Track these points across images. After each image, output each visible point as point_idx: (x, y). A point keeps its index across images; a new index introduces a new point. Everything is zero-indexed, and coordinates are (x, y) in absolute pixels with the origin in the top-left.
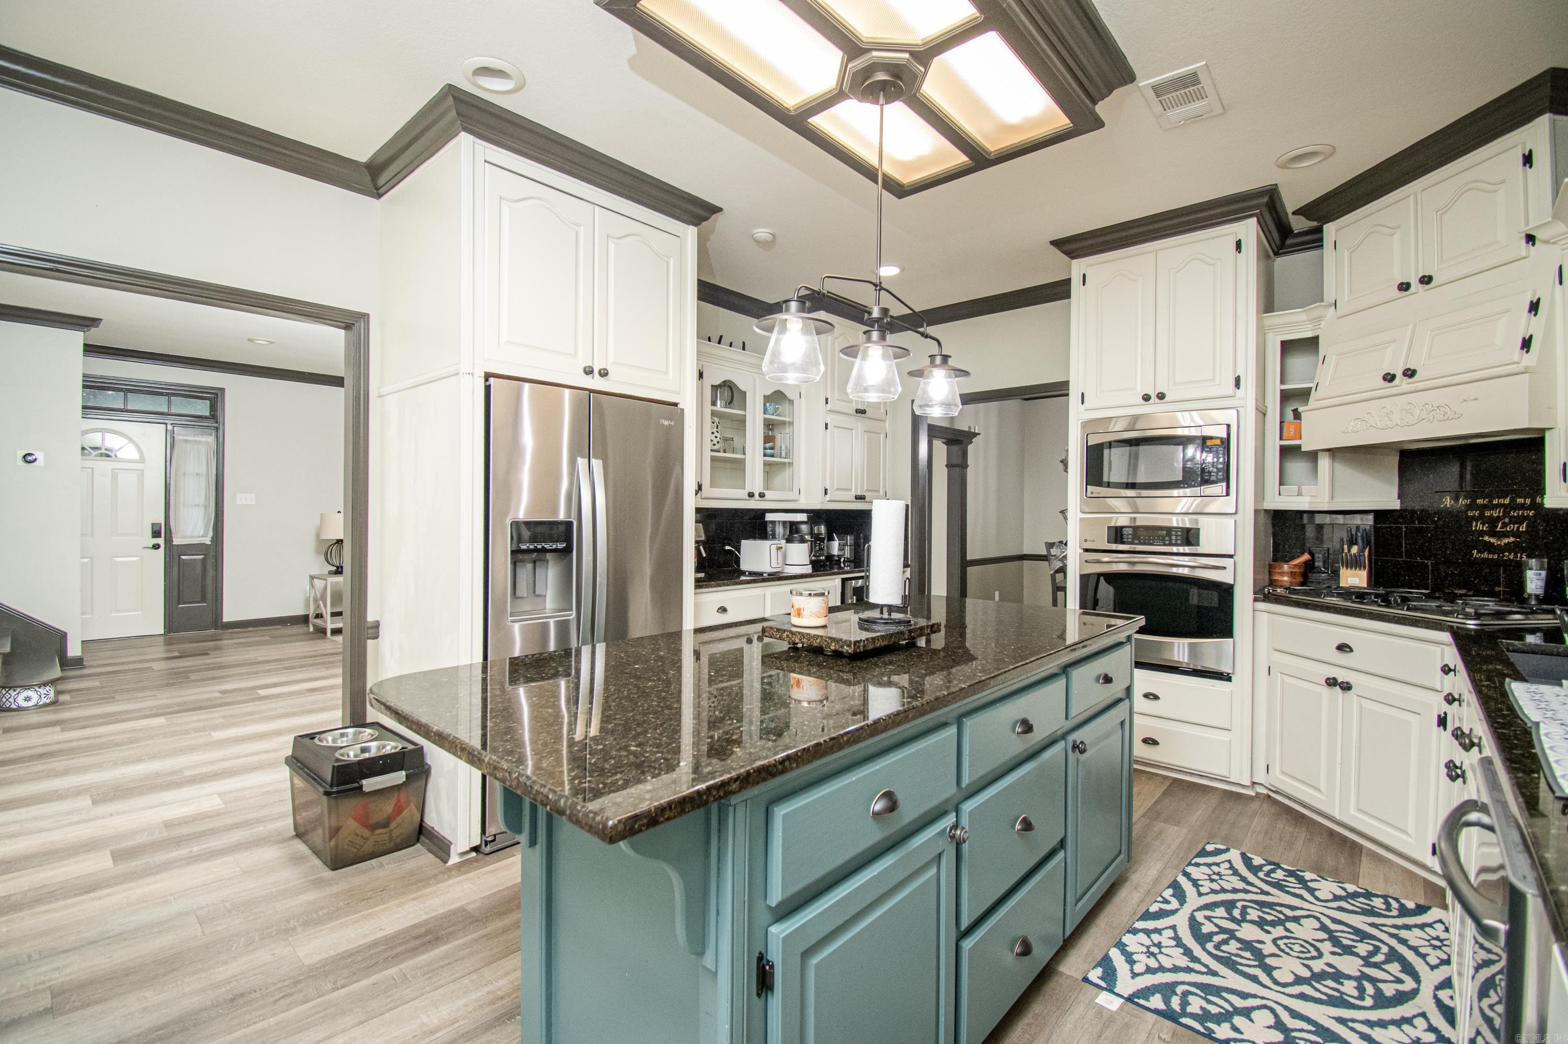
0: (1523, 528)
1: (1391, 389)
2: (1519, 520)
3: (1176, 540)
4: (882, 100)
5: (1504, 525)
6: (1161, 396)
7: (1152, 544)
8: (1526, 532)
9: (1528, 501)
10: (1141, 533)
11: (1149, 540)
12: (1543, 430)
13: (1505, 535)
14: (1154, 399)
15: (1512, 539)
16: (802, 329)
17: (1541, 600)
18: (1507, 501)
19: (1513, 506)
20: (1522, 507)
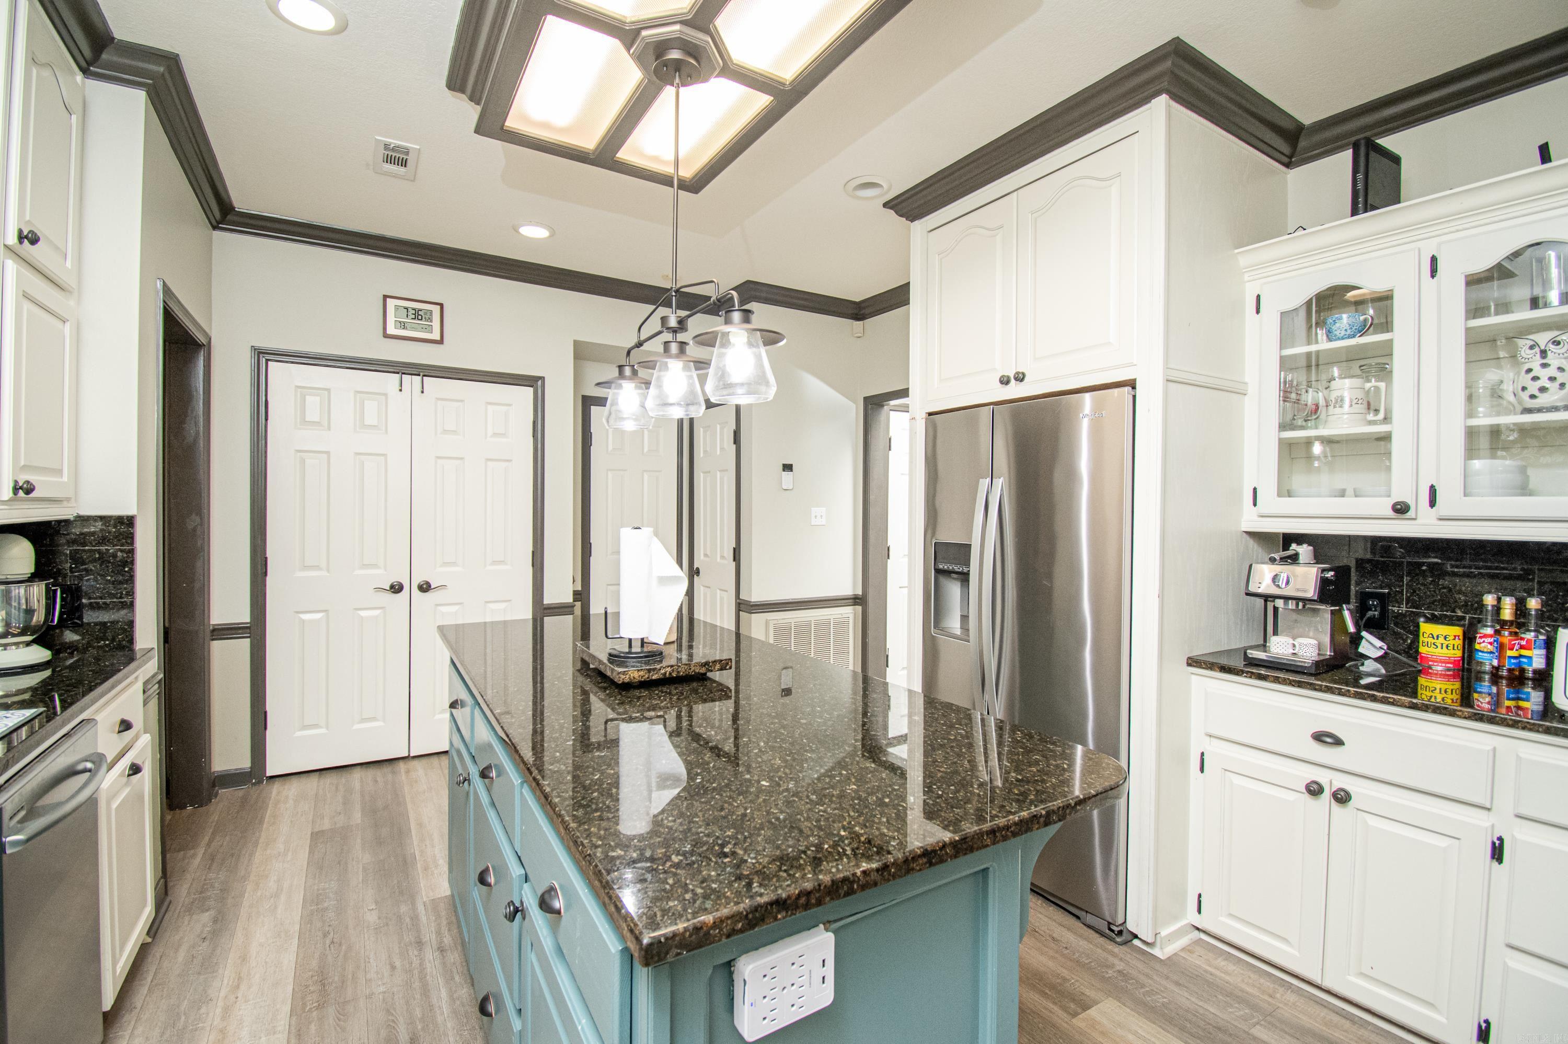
4: (677, 80)
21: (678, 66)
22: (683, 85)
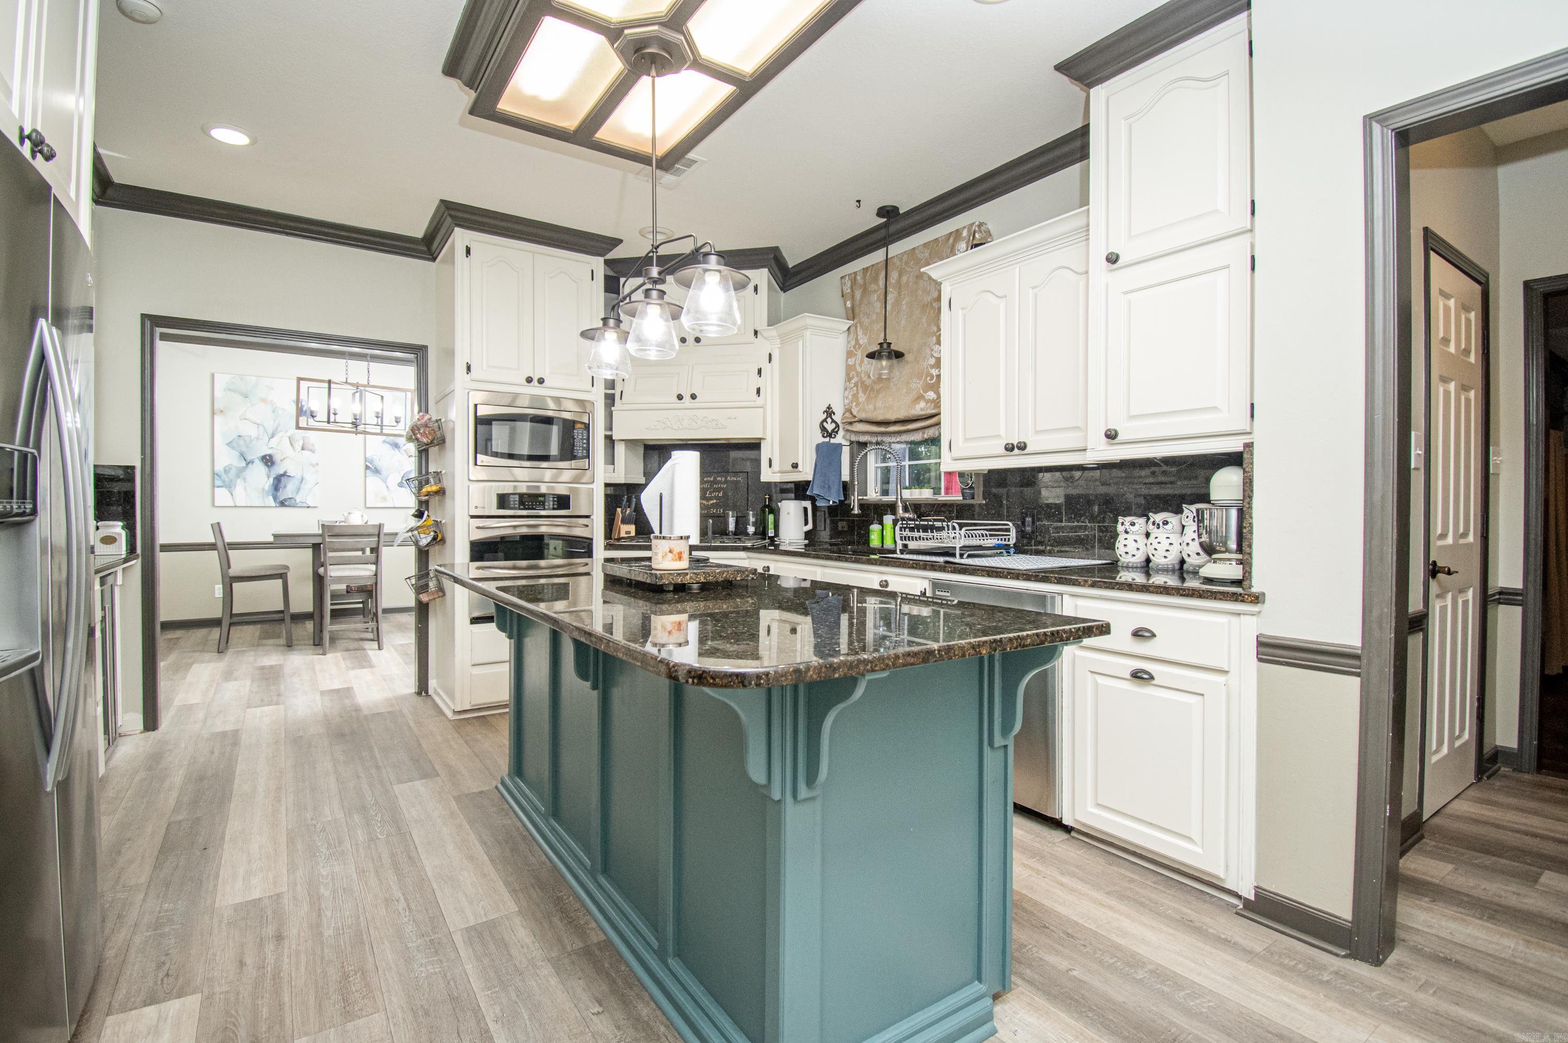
0: (721, 495)
1: (680, 404)
2: (718, 490)
3: (553, 505)
4: (653, 73)
5: (711, 493)
6: (541, 381)
7: (535, 509)
8: (723, 496)
9: (723, 479)
10: (526, 499)
11: (532, 505)
12: (760, 439)
13: (711, 499)
14: (535, 382)
15: (715, 501)
16: (720, 283)
17: (735, 534)
18: (712, 479)
19: (715, 482)
20: (720, 482)
21: (653, 58)
22: (658, 76)
